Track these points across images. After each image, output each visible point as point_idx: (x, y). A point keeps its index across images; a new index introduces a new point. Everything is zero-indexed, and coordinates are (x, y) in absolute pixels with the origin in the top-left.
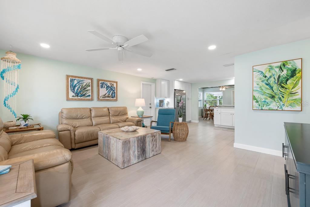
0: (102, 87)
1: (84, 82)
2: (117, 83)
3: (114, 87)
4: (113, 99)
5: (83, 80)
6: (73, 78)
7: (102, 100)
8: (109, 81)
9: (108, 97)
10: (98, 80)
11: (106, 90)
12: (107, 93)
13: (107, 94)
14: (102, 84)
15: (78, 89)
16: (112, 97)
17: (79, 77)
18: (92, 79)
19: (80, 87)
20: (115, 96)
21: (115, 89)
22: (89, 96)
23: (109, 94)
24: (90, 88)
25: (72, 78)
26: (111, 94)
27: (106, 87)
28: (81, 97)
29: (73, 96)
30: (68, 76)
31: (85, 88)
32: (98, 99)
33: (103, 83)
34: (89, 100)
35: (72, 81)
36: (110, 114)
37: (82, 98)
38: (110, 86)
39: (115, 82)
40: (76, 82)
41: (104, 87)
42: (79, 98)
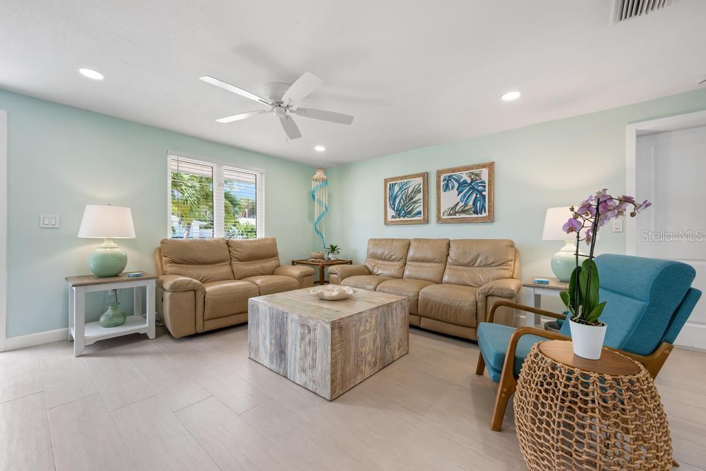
0: (447, 187)
1: (410, 184)
2: (491, 166)
3: (483, 182)
4: (479, 215)
5: (408, 182)
6: (393, 182)
7: (446, 222)
8: (466, 168)
9: (463, 212)
10: (439, 173)
11: (457, 193)
12: (461, 201)
13: (461, 204)
14: (448, 181)
15: (400, 202)
16: (476, 212)
17: (402, 178)
18: (425, 176)
19: (404, 197)
20: (483, 207)
21: (484, 187)
22: (419, 213)
23: (466, 205)
24: (420, 196)
25: (391, 183)
26: (471, 203)
27: (456, 185)
28: (404, 217)
29: (393, 217)
30: (386, 181)
31: (412, 199)
32: (439, 219)
33: (450, 177)
34: (418, 223)
35: (392, 187)
36: (449, 260)
37: (406, 219)
38: (469, 181)
39: (483, 166)
40: (397, 188)
41: (453, 188)
42: (402, 219)
